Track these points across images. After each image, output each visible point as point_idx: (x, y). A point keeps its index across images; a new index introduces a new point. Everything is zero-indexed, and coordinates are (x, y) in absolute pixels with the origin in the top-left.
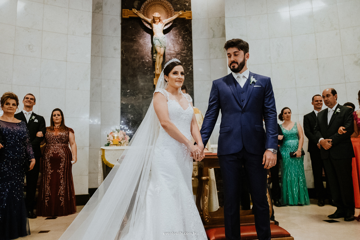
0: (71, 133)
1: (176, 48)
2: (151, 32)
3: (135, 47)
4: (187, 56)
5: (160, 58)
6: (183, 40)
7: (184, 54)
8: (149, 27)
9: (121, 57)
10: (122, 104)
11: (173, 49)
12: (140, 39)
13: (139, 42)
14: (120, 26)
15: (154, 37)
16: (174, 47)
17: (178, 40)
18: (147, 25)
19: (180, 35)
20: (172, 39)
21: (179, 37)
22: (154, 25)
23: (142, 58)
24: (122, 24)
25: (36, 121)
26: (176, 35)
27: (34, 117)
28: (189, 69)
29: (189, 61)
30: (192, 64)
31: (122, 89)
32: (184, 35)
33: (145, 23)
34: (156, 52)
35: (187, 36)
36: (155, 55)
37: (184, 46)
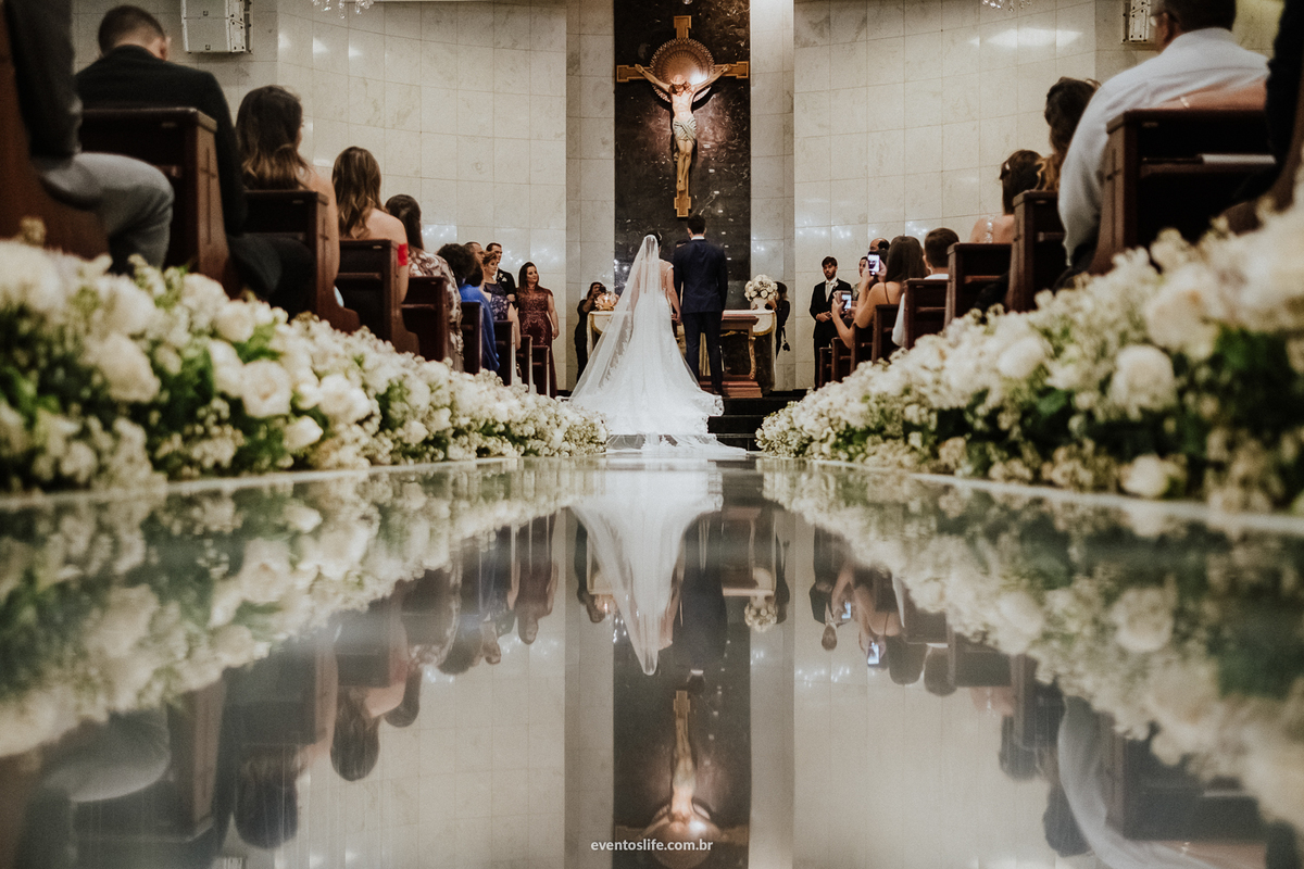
0: (549, 296)
1: (718, 136)
2: (669, 106)
3: (641, 138)
4: (739, 150)
5: (684, 160)
6: (733, 119)
7: (734, 146)
8: (666, 98)
9: (615, 157)
10: (616, 245)
11: (712, 138)
12: (650, 120)
13: (648, 127)
14: (613, 96)
15: (675, 119)
16: (715, 133)
17: (723, 119)
18: (661, 95)
19: (727, 107)
20: (711, 118)
21: (724, 112)
22: (674, 96)
23: (655, 157)
24: (615, 92)
25: (504, 280)
26: (719, 108)
27: (501, 275)
28: (743, 175)
29: (742, 160)
30: (748, 166)
31: (618, 218)
32: (736, 107)
33: (658, 91)
34: (678, 149)
35: (741, 111)
36: (676, 155)
37: (733, 130)
